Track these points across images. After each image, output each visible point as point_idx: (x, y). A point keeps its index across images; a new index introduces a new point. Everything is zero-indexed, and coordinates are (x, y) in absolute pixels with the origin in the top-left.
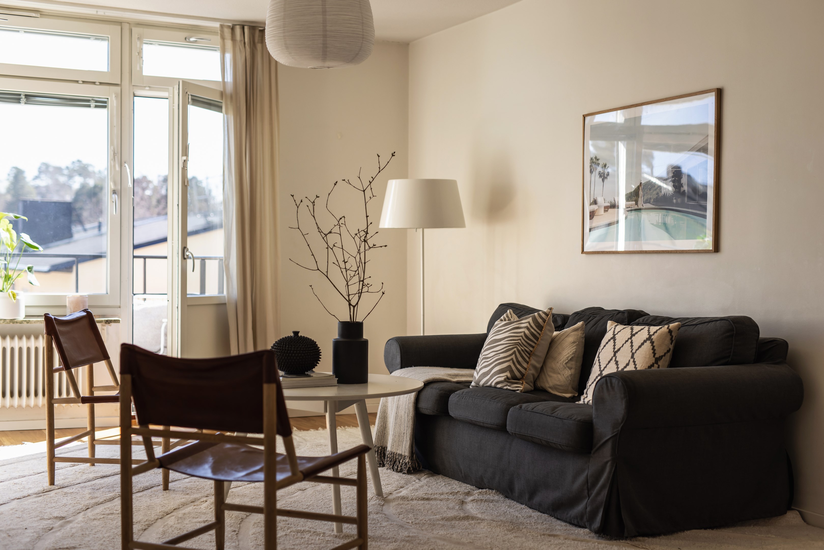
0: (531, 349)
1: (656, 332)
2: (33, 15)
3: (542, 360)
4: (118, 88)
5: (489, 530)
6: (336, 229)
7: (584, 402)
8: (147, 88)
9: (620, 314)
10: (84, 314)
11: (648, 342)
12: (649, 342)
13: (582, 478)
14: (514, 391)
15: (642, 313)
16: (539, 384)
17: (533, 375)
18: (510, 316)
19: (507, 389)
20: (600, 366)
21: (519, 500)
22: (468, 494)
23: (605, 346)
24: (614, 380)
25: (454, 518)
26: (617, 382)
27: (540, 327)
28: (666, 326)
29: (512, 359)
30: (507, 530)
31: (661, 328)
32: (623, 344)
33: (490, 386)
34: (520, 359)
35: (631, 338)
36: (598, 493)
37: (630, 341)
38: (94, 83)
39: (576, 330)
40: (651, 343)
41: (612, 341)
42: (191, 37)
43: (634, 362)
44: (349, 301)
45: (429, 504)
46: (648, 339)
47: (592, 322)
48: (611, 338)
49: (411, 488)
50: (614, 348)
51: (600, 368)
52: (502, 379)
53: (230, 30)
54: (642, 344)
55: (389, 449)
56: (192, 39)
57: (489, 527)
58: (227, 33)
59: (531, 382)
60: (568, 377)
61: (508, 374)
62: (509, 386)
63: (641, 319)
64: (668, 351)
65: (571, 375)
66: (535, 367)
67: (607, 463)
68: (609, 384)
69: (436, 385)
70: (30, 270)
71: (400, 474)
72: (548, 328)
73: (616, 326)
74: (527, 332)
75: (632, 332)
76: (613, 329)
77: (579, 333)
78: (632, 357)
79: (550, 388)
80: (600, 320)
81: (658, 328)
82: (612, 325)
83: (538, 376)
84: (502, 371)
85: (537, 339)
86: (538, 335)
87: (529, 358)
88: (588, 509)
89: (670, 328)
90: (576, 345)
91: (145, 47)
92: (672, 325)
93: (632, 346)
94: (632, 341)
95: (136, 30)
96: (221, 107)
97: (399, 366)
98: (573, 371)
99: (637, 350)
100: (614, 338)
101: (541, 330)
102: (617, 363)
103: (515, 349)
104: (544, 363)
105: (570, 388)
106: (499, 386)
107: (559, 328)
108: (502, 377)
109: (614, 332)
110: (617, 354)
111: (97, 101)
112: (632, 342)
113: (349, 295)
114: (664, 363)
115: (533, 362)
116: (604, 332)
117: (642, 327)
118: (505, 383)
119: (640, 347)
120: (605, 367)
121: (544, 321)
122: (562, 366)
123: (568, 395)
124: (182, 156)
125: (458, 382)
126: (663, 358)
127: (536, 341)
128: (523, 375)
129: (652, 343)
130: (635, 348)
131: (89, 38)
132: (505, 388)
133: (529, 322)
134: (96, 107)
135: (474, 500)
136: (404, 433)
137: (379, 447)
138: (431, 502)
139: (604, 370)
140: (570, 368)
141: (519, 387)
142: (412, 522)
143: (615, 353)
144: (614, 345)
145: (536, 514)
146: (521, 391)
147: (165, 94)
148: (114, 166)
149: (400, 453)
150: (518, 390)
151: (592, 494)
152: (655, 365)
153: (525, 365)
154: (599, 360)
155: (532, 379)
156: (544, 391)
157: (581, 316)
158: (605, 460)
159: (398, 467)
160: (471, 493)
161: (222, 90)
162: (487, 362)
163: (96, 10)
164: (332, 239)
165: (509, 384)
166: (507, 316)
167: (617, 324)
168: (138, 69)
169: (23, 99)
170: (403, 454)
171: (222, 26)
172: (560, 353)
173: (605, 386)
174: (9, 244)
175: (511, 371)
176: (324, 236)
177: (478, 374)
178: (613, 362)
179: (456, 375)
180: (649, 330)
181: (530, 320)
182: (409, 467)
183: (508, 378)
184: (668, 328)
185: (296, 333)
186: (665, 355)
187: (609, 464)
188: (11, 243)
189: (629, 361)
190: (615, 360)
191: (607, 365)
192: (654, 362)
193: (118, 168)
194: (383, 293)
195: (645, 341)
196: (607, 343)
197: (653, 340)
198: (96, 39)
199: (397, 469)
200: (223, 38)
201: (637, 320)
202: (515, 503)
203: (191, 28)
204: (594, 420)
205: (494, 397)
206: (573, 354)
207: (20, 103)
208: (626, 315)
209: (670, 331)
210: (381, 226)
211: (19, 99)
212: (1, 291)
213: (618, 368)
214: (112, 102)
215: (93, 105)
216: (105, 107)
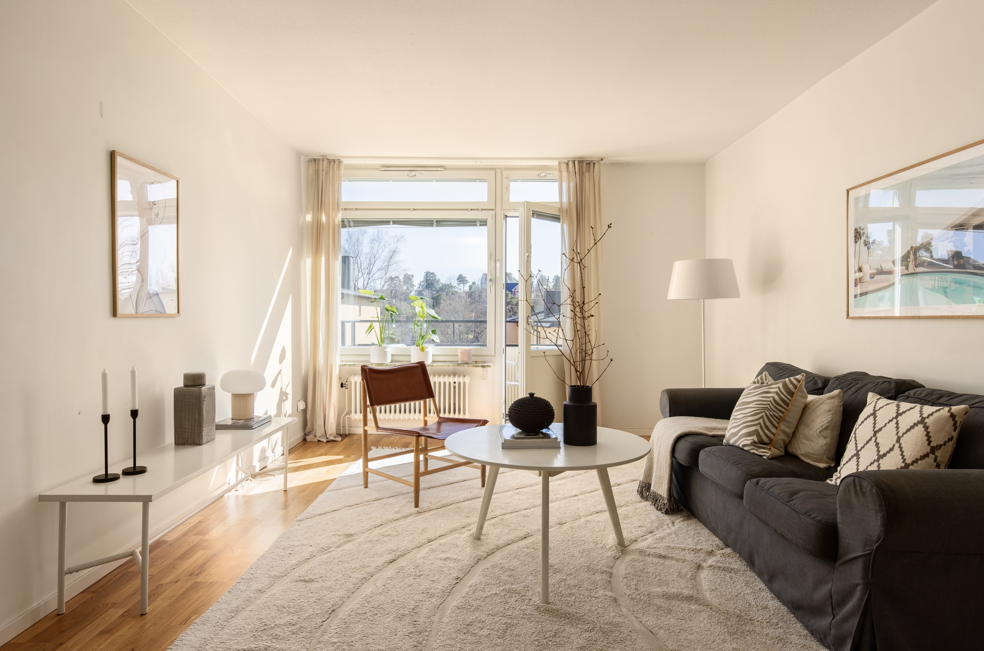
0: (781, 414)
1: (932, 414)
2: (439, 169)
3: (794, 426)
4: (493, 212)
5: (708, 626)
7: (836, 482)
8: (513, 210)
9: (886, 383)
11: (920, 426)
12: (922, 426)
13: (824, 590)
14: (761, 456)
15: (914, 384)
16: (791, 449)
17: (784, 441)
18: (764, 378)
19: (753, 453)
20: (856, 444)
22: (711, 553)
23: (863, 422)
24: (865, 484)
25: (678, 597)
26: (869, 487)
27: (791, 394)
28: (947, 409)
29: (760, 424)
30: (728, 632)
31: (939, 410)
32: (885, 426)
33: (738, 447)
34: (768, 424)
35: (896, 418)
36: (845, 619)
37: (895, 421)
38: (478, 210)
39: (832, 398)
40: (924, 427)
41: (872, 417)
42: (541, 174)
43: (900, 447)
44: (576, 367)
45: (662, 564)
46: (919, 422)
47: (853, 389)
48: (871, 415)
49: (658, 536)
50: (874, 427)
51: (856, 447)
52: (749, 442)
53: (566, 165)
54: (912, 427)
55: (652, 488)
56: (542, 175)
57: (709, 621)
58: (564, 167)
59: (781, 447)
60: (822, 446)
61: (755, 438)
62: (756, 450)
63: (912, 392)
64: (950, 439)
65: (826, 444)
66: (785, 432)
67: (856, 585)
68: (858, 488)
69: (689, 439)
70: (434, 332)
71: (659, 513)
72: (800, 394)
73: (878, 399)
74: (776, 397)
75: (898, 410)
76: (873, 404)
77: (836, 401)
78: (898, 440)
79: (802, 455)
80: (862, 387)
81: (935, 408)
82: (873, 398)
83: (790, 441)
84: (749, 434)
85: (787, 405)
86: (788, 401)
87: (778, 424)
88: (833, 631)
89: (952, 411)
90: (832, 414)
92: (954, 409)
93: (897, 428)
94: (897, 421)
95: (505, 173)
96: (559, 219)
97: (668, 414)
98: (828, 440)
99: (904, 434)
100: (874, 414)
101: (792, 396)
102: (877, 445)
103: (763, 414)
104: (797, 428)
105: (825, 458)
106: (746, 448)
107: (819, 391)
108: (748, 441)
109: (875, 408)
110: (878, 435)
111: (481, 222)
112: (897, 423)
113: (575, 362)
114: (944, 455)
115: (783, 427)
116: (863, 404)
117: (912, 405)
118: (752, 447)
119: (908, 430)
120: (863, 447)
121: (795, 387)
122: (815, 434)
123: (822, 465)
124: (526, 253)
125: (713, 436)
126: (943, 447)
127: (786, 407)
128: (771, 440)
129: (926, 428)
130: (902, 430)
131: (476, 181)
132: (752, 451)
133: (779, 388)
134: (480, 225)
135: (711, 566)
136: (663, 477)
137: (646, 484)
138: (668, 562)
139: (861, 450)
140: (825, 438)
141: (766, 453)
142: (629, 595)
143: (875, 433)
144: (875, 424)
145: (774, 604)
146: (768, 457)
147: (519, 214)
148: (491, 262)
149: (660, 494)
150: (765, 456)
151: (837, 614)
152: (931, 455)
153: (774, 430)
154: (855, 437)
155: (782, 444)
156: (795, 458)
157: (842, 381)
158: (855, 581)
159: (658, 505)
160: (713, 553)
161: (560, 206)
162: (736, 423)
163: (474, 161)
165: (756, 448)
166: (761, 379)
167: (879, 397)
168: (506, 198)
169: (435, 224)
170: (662, 495)
171: (559, 163)
172: (813, 421)
173: (852, 487)
174: (421, 315)
175: (759, 436)
177: (728, 432)
178: (872, 443)
179: (714, 429)
180: (921, 411)
181: (780, 385)
182: (667, 509)
183: (754, 442)
184: (949, 411)
186: (945, 443)
187: (859, 588)
188: (423, 315)
189: (894, 445)
190: (875, 441)
191: (865, 445)
192: (929, 451)
193: (493, 264)
194: (612, 360)
195: (915, 425)
196: (866, 419)
197: (927, 425)
198: (480, 181)
199: (658, 507)
200: (560, 171)
201: (907, 393)
202: (756, 577)
203: (542, 168)
204: (840, 526)
205: (736, 462)
206: (828, 422)
207: (433, 226)
208: (893, 385)
209: (953, 416)
210: (668, 299)
211: (433, 224)
212: (417, 346)
213: (878, 451)
214: (490, 222)
215: (478, 224)
216: (486, 225)
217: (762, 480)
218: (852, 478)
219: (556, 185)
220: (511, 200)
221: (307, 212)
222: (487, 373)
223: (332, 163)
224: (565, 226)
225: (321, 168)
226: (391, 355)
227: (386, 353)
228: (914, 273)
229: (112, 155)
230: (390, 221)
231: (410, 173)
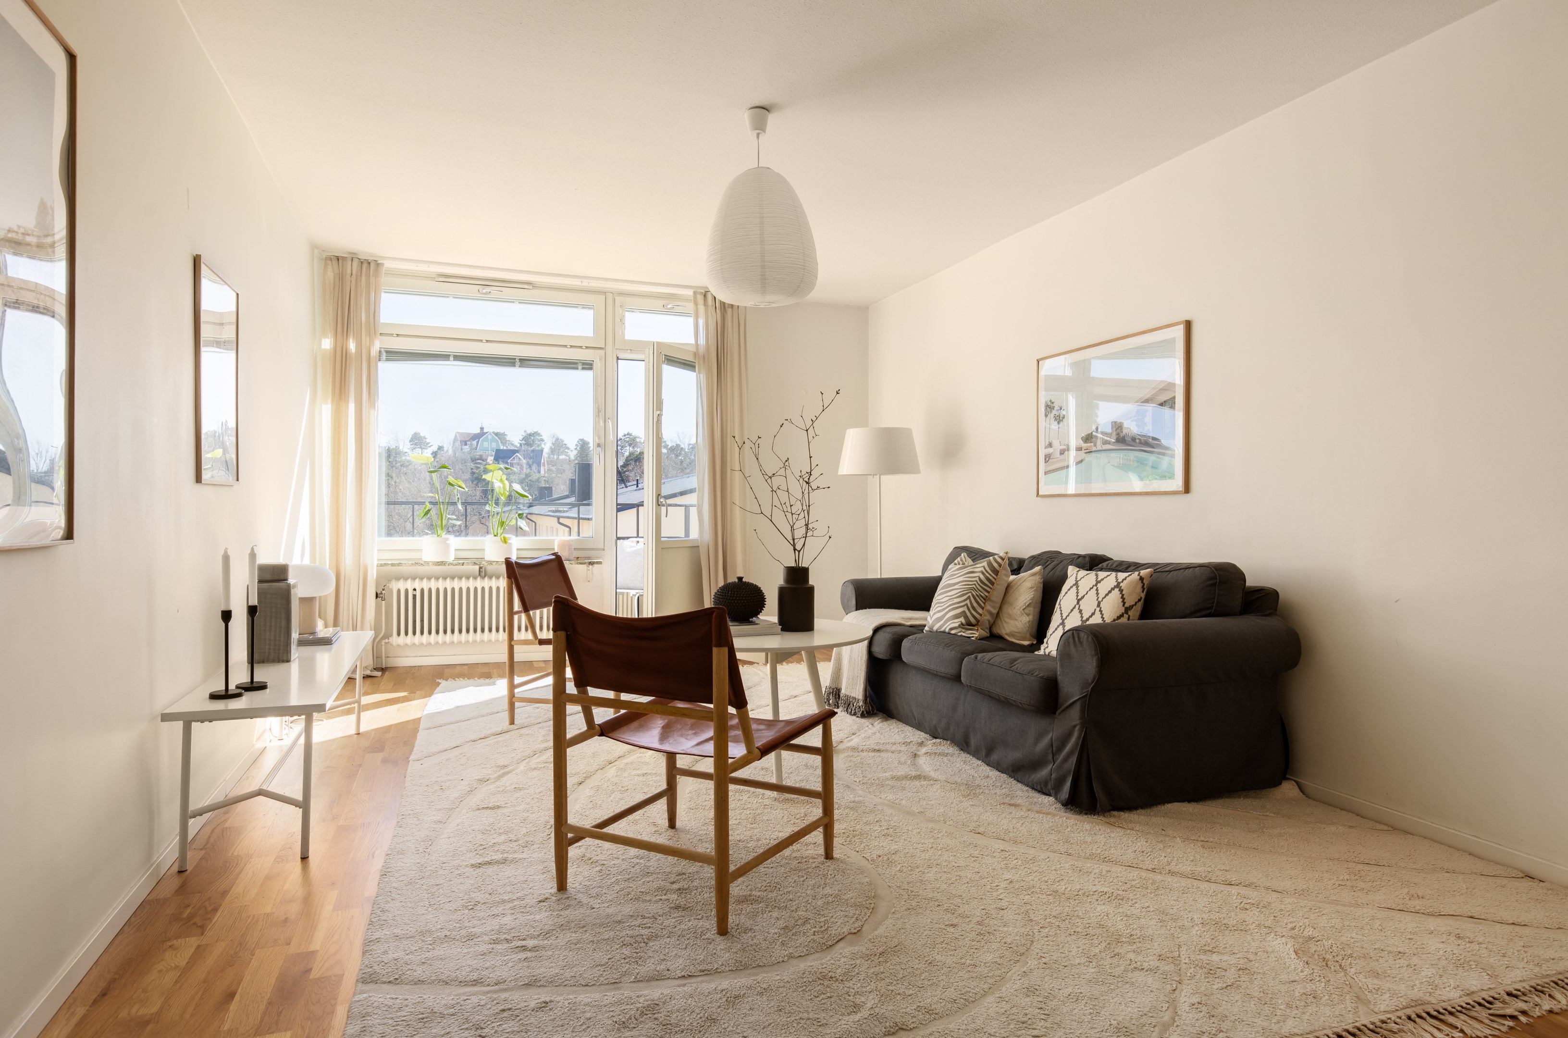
0: (987, 594)
1: (1125, 579)
2: (526, 287)
3: (998, 605)
4: (603, 352)
5: (943, 794)
6: (782, 472)
7: (1045, 652)
8: (629, 351)
9: (1081, 558)
10: (554, 557)
11: (1117, 590)
12: (1118, 589)
13: (1046, 741)
14: (969, 637)
15: (1105, 558)
16: (995, 630)
17: (989, 621)
18: (964, 560)
19: (961, 636)
20: (1061, 614)
21: (975, 754)
22: (921, 744)
23: (1066, 593)
24: (1082, 635)
25: (906, 777)
26: (1086, 637)
27: (996, 572)
28: (1137, 573)
29: (966, 605)
30: (962, 795)
31: (1131, 575)
32: (1086, 594)
33: (944, 632)
34: (975, 604)
35: (1096, 585)
36: (1065, 760)
37: (1095, 588)
38: (581, 347)
39: (1034, 574)
40: (1119, 590)
41: (1074, 587)
43: (1101, 611)
44: (794, 545)
45: (879, 756)
46: (1115, 587)
47: (1050, 567)
48: (1074, 585)
49: (863, 736)
50: (1077, 596)
51: (1062, 616)
52: (956, 625)
53: (703, 296)
54: (1110, 592)
55: (843, 691)
56: (669, 306)
57: (943, 790)
58: (700, 298)
59: (987, 628)
60: (1025, 623)
61: (962, 620)
62: (963, 632)
63: (1105, 564)
64: (1140, 600)
65: (1029, 621)
66: (990, 613)
67: (1075, 726)
68: (1077, 639)
69: (888, 629)
70: (521, 516)
71: (854, 717)
72: (1004, 572)
73: (1078, 571)
74: (982, 577)
75: (1097, 578)
76: (1075, 575)
77: (1038, 579)
78: (1099, 605)
79: (1007, 634)
80: (1058, 564)
81: (1127, 574)
82: (1073, 570)
83: (994, 622)
84: (956, 617)
85: (993, 584)
86: (993, 580)
87: (984, 604)
88: (1053, 776)
89: (1141, 575)
90: (1034, 591)
91: (628, 315)
92: (1143, 572)
93: (1097, 594)
94: (1097, 588)
95: (619, 299)
96: (694, 367)
97: (855, 608)
98: (1031, 617)
99: (1103, 598)
100: (1076, 584)
101: (997, 575)
102: (1081, 611)
103: (970, 594)
104: (1000, 608)
105: (1028, 635)
106: (953, 632)
107: (1016, 571)
108: (956, 623)
109: (1076, 578)
110: (1081, 602)
111: (583, 364)
112: (1097, 590)
113: (794, 540)
114: (1135, 612)
115: (988, 607)
116: (1064, 578)
117: (1109, 573)
118: (960, 630)
119: (1107, 595)
121: (1000, 565)
122: (1019, 612)
123: (1026, 643)
124: (657, 411)
125: (911, 626)
126: (1134, 607)
127: (991, 586)
128: (978, 621)
129: (1121, 591)
130: (1101, 596)
131: (578, 307)
132: (960, 634)
133: (984, 567)
134: (583, 369)
135: (927, 753)
136: (858, 676)
137: (833, 689)
138: (883, 754)
139: (1066, 618)
140: (1028, 615)
141: (974, 634)
142: (860, 781)
143: (1079, 601)
144: (1077, 593)
145: (994, 773)
146: (976, 638)
147: (642, 357)
148: (599, 422)
149: (854, 696)
150: (973, 637)
151: (1057, 759)
152: (1125, 615)
153: (980, 611)
154: (1060, 608)
155: (988, 626)
156: (1000, 638)
157: (1038, 560)
158: (1073, 723)
159: (852, 710)
160: (924, 743)
161: (695, 351)
162: (941, 606)
163: (580, 280)
164: (776, 481)
165: (963, 630)
166: (962, 560)
167: (1078, 569)
168: (621, 334)
169: (518, 363)
170: (857, 697)
171: (695, 293)
172: (1017, 599)
173: (1071, 640)
174: (502, 492)
175: (966, 617)
176: (767, 477)
177: (931, 618)
178: (1076, 611)
179: (910, 619)
180: (1116, 577)
181: (985, 564)
182: (863, 712)
183: (962, 624)
184: (1139, 575)
185: (740, 579)
186: (1135, 604)
187: (1077, 728)
188: (504, 492)
189: (1095, 610)
190: (1079, 609)
191: (1069, 614)
192: (1124, 612)
193: (602, 424)
194: (830, 537)
195: (1113, 589)
196: (1069, 590)
197: (1122, 588)
198: (583, 308)
199: (851, 712)
200: (696, 304)
201: (1100, 565)
202: (971, 757)
203: (669, 297)
204: (1059, 678)
205: (947, 644)
206: (1031, 599)
207: (515, 366)
208: (1087, 559)
209: (1141, 579)
210: (840, 473)
211: (514, 363)
212: (495, 536)
213: (1082, 617)
214: (597, 365)
215: (580, 367)
216: (591, 369)
217: (980, 656)
218: (1071, 632)
219: (690, 321)
220: (627, 337)
221: (325, 337)
222: (592, 574)
223: (365, 265)
224: (701, 375)
225: (349, 272)
226: (454, 550)
227: (448, 545)
228: (1101, 450)
229: (196, 261)
230: (450, 355)
231: (483, 289)
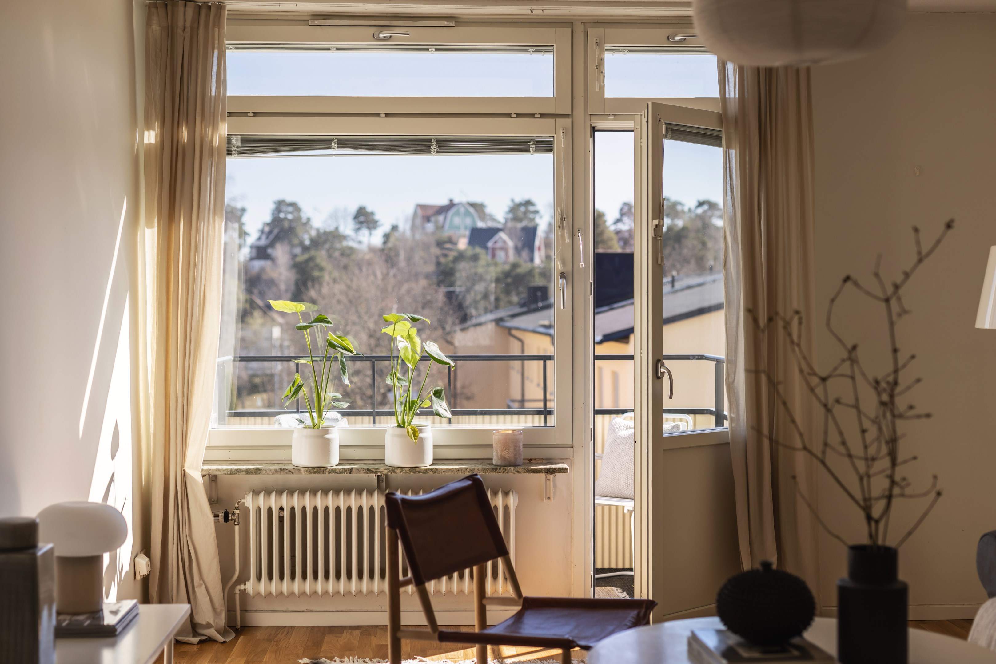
2: (446, 23)
4: (569, 120)
8: (612, 117)
10: (469, 483)
38: (533, 115)
42: (676, 35)
44: (867, 510)
56: (677, 38)
70: (438, 395)
91: (608, 56)
95: (593, 32)
96: (720, 138)
111: (538, 142)
113: (866, 499)
124: (653, 219)
131: (526, 50)
134: (538, 150)
147: (629, 124)
148: (563, 236)
161: (720, 111)
163: (527, 7)
168: (597, 90)
169: (434, 148)
174: (410, 358)
188: (412, 356)
193: (567, 240)
194: (938, 496)
198: (537, 50)
203: (677, 22)
207: (430, 152)
210: (978, 325)
211: (429, 146)
212: (399, 426)
214: (560, 142)
215: (532, 147)
216: (550, 150)
220: (608, 94)
221: (148, 126)
222: (555, 486)
223: (204, 12)
224: (733, 152)
225: (181, 23)
226: (339, 447)
227: (327, 441)
230: (331, 140)
231: (380, 33)
